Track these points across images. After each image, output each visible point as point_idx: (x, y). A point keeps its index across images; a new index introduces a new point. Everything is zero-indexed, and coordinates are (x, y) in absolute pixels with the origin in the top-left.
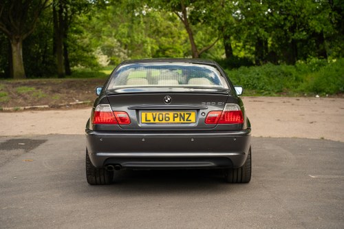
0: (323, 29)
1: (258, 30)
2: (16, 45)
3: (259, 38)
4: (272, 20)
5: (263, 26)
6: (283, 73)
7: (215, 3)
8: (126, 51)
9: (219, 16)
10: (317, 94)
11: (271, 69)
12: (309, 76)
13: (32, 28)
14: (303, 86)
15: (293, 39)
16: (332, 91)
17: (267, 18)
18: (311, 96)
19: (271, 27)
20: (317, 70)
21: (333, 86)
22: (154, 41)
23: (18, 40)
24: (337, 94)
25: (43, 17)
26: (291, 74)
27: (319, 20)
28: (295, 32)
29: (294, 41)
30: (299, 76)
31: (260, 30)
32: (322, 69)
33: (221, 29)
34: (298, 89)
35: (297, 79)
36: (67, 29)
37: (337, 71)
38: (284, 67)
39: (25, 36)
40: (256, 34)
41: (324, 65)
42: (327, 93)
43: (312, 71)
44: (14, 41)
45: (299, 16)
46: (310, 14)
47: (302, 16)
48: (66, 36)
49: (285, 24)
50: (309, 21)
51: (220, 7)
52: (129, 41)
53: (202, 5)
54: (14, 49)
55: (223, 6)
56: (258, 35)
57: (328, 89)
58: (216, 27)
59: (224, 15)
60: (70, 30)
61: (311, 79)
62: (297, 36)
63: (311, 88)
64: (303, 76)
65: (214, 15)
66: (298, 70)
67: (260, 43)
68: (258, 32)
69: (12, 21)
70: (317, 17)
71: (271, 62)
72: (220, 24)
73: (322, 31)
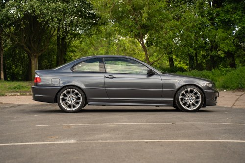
1: (188, 49)
2: (34, 60)
3: (189, 54)
4: (197, 43)
5: (191, 47)
6: (204, 76)
7: (161, 32)
9: (164, 40)
10: (225, 89)
11: (196, 73)
12: (221, 78)
13: (45, 49)
15: (211, 55)
16: (234, 88)
18: (221, 90)
19: (197, 48)
20: (226, 74)
21: (235, 84)
23: (35, 57)
24: (237, 89)
25: (51, 42)
26: (209, 77)
28: (212, 51)
29: (212, 57)
30: (214, 78)
31: (190, 49)
32: (229, 74)
33: (165, 48)
36: (66, 49)
37: (238, 75)
38: (205, 72)
39: (40, 54)
41: (230, 72)
42: (231, 89)
43: (222, 75)
44: (33, 57)
45: (214, 41)
46: (221, 40)
48: (65, 54)
49: (205, 47)
50: (220, 44)
51: (164, 35)
53: (153, 33)
54: (33, 62)
55: (166, 34)
56: (189, 53)
57: (231, 86)
58: (162, 47)
59: (167, 40)
60: (68, 50)
61: (221, 80)
62: (213, 53)
63: (221, 85)
64: (217, 78)
65: (161, 40)
66: (213, 74)
68: (189, 51)
69: (32, 45)
70: (226, 42)
71: (197, 69)
72: (164, 45)
73: (229, 51)
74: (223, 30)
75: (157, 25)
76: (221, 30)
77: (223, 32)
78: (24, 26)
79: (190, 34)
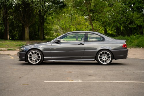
0: (140, 24)
1: (117, 24)
2: (26, 28)
3: (117, 27)
4: (122, 20)
5: (118, 23)
7: (102, 14)
8: (63, 31)
9: (103, 19)
10: (138, 47)
12: (135, 41)
14: (133, 44)
15: (130, 27)
16: (143, 46)
17: (120, 20)
18: (136, 48)
19: (121, 23)
20: (138, 38)
22: (74, 27)
23: (27, 26)
26: (129, 40)
27: (139, 21)
28: (131, 25)
29: (130, 28)
30: (132, 41)
31: (118, 24)
32: (140, 39)
33: (103, 23)
34: (131, 45)
35: (131, 42)
36: (44, 22)
39: (30, 25)
40: (116, 25)
41: (141, 37)
42: (141, 47)
43: (136, 39)
44: (26, 27)
45: (132, 19)
46: (136, 19)
47: (133, 19)
48: (44, 25)
49: (127, 22)
50: (135, 21)
51: (103, 15)
52: (64, 27)
53: (97, 15)
54: (26, 29)
57: (142, 45)
59: (105, 19)
61: (136, 42)
62: (131, 26)
63: (136, 45)
65: (101, 18)
66: (131, 38)
67: (118, 29)
68: (117, 25)
69: (26, 19)
70: (139, 20)
71: (122, 35)
72: (103, 21)
73: (140, 25)
74: (137, 13)
75: (99, 10)
76: (136, 13)
77: (137, 14)
78: (22, 9)
79: (118, 15)
